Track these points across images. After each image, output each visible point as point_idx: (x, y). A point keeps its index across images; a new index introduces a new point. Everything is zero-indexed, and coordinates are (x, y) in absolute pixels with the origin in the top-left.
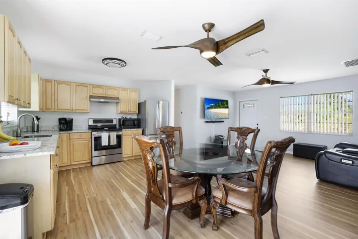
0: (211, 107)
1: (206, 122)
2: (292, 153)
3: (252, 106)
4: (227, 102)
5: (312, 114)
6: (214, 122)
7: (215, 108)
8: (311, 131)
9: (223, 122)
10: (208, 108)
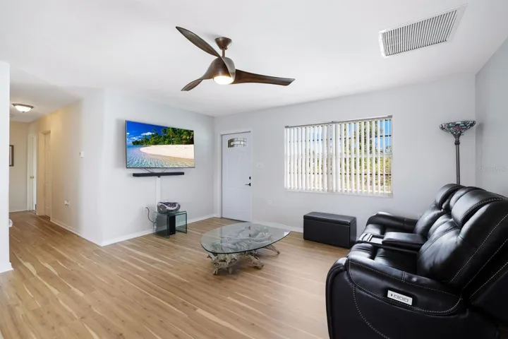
0: (145, 142)
1: (135, 175)
2: (301, 230)
3: (242, 143)
4: (190, 133)
5: (334, 157)
6: (159, 175)
7: (156, 143)
8: (332, 190)
9: (183, 174)
10: (136, 143)
